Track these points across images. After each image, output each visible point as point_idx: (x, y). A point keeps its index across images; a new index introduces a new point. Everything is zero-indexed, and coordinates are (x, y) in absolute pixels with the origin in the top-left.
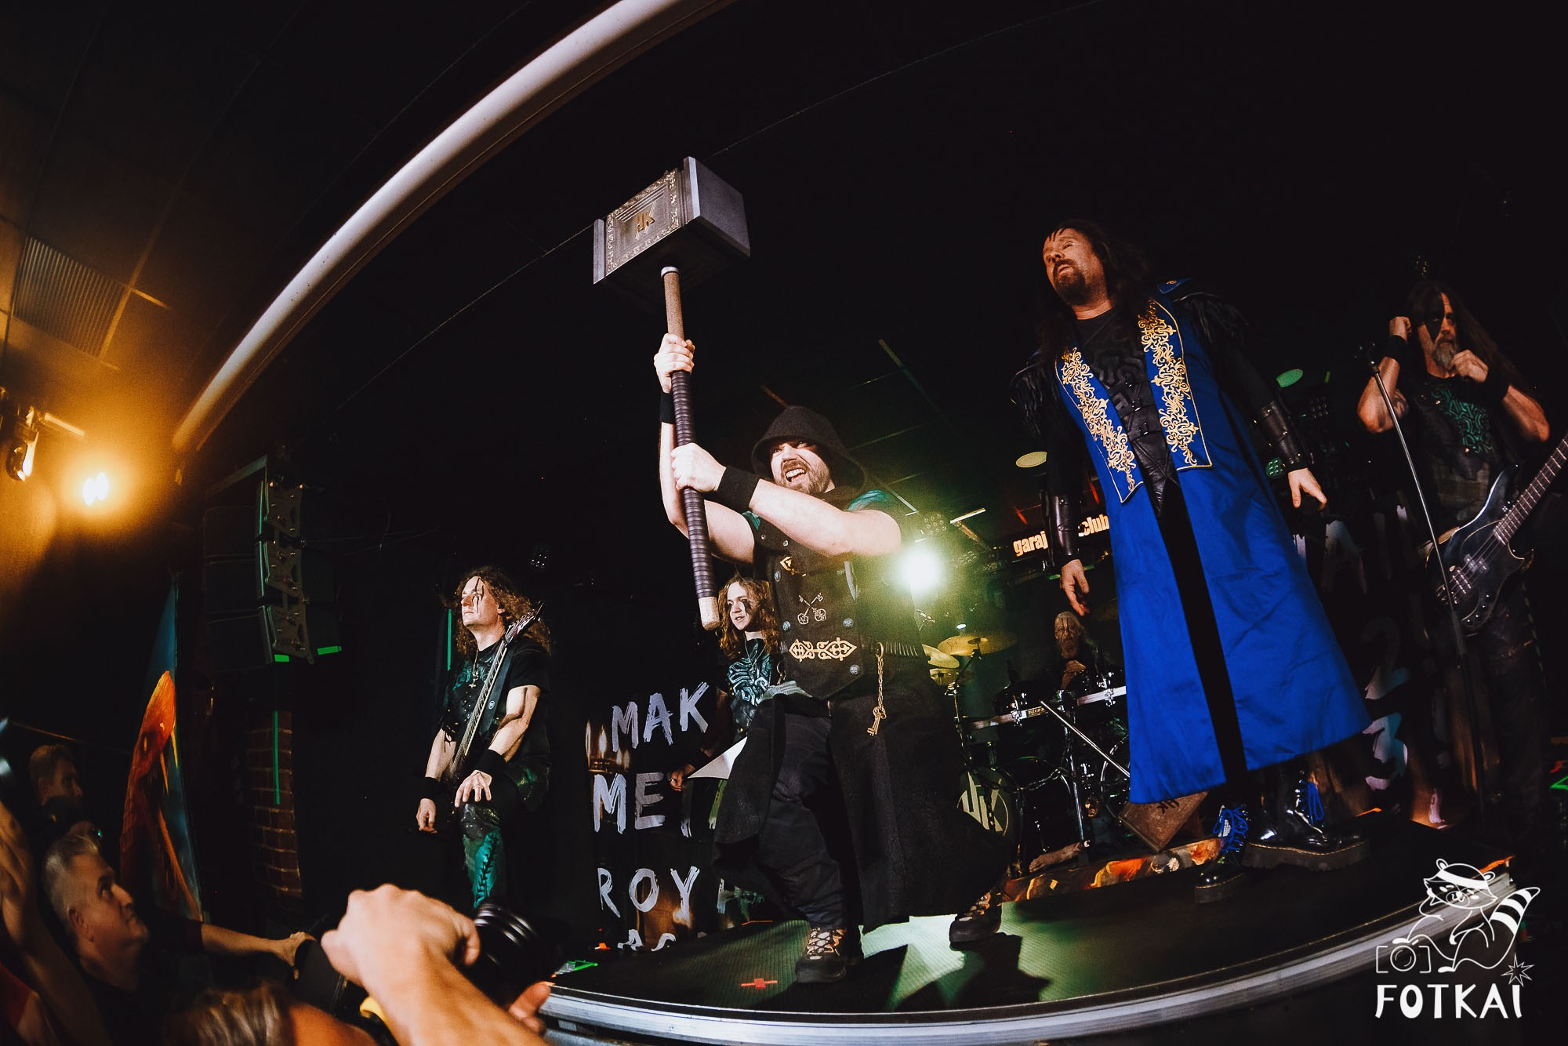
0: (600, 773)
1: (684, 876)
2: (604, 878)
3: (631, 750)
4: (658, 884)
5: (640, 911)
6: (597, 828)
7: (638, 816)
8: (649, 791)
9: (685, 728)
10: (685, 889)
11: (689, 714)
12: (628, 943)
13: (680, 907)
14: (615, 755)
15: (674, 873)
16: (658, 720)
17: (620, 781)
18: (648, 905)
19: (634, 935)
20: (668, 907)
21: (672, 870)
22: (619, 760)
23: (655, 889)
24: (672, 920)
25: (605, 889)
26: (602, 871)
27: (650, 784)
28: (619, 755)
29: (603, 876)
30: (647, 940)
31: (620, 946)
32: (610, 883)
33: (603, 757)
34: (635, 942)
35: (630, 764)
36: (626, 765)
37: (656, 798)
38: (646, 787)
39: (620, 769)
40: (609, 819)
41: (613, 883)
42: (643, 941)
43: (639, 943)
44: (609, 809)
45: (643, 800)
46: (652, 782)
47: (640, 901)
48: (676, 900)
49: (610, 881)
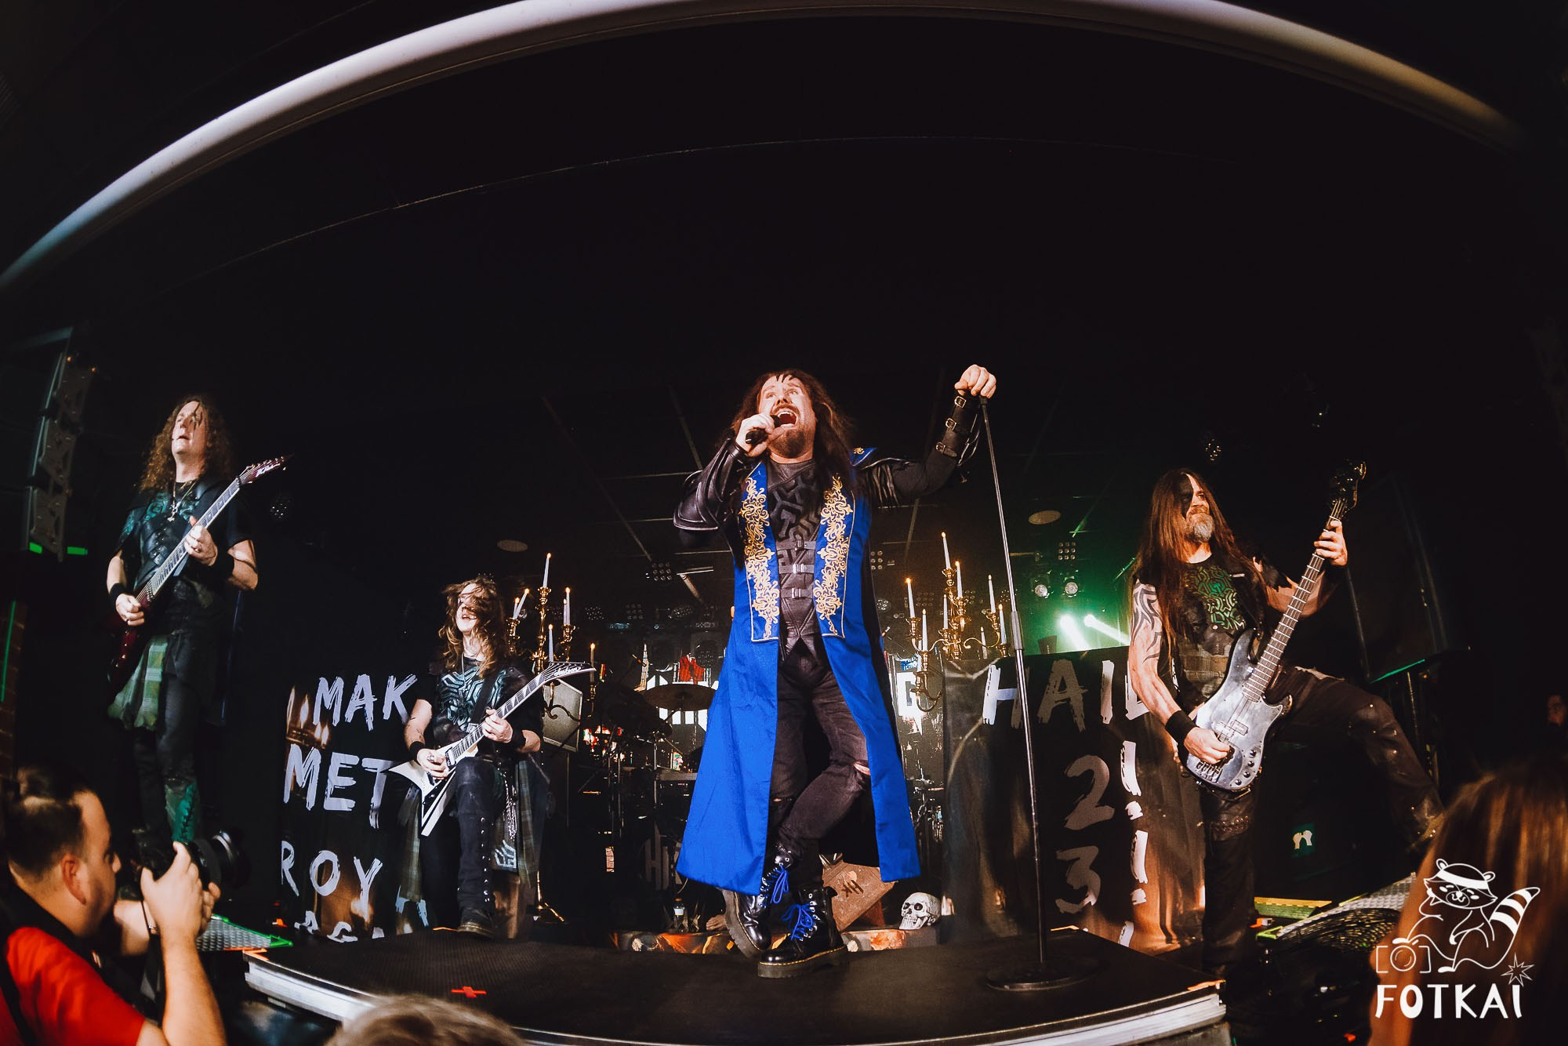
0: (297, 744)
1: (367, 867)
2: (287, 853)
3: (331, 727)
4: (339, 869)
5: (318, 894)
6: (286, 799)
7: (329, 796)
8: (343, 772)
9: (387, 717)
10: (366, 880)
11: (393, 703)
12: (304, 924)
13: (359, 897)
14: (314, 727)
15: (357, 862)
16: (363, 703)
17: (315, 756)
18: (328, 889)
19: (310, 916)
20: (347, 895)
21: (355, 858)
22: (317, 734)
23: (336, 872)
24: (350, 909)
25: (287, 864)
26: (286, 845)
27: (345, 766)
28: (319, 728)
29: (285, 849)
30: (323, 925)
31: (297, 925)
32: (292, 859)
33: (302, 727)
34: (311, 925)
35: (328, 742)
36: (324, 741)
37: (349, 781)
38: (340, 768)
39: (317, 744)
40: (300, 792)
41: (295, 859)
42: (319, 925)
43: (315, 926)
44: (301, 782)
45: (335, 781)
46: (348, 765)
47: (320, 883)
48: (356, 890)
49: (292, 856)
